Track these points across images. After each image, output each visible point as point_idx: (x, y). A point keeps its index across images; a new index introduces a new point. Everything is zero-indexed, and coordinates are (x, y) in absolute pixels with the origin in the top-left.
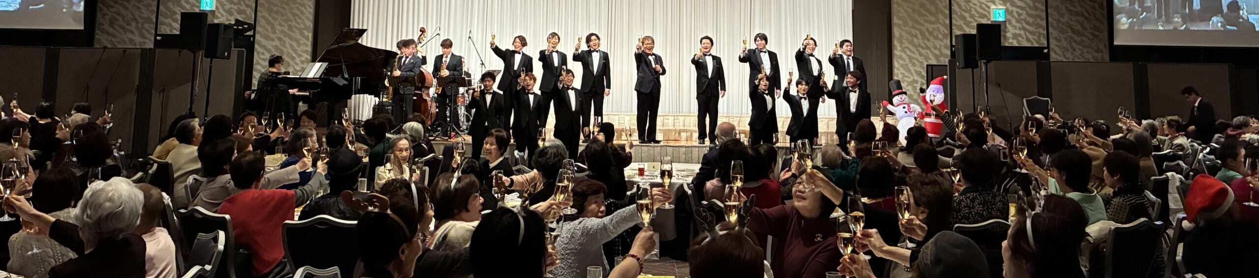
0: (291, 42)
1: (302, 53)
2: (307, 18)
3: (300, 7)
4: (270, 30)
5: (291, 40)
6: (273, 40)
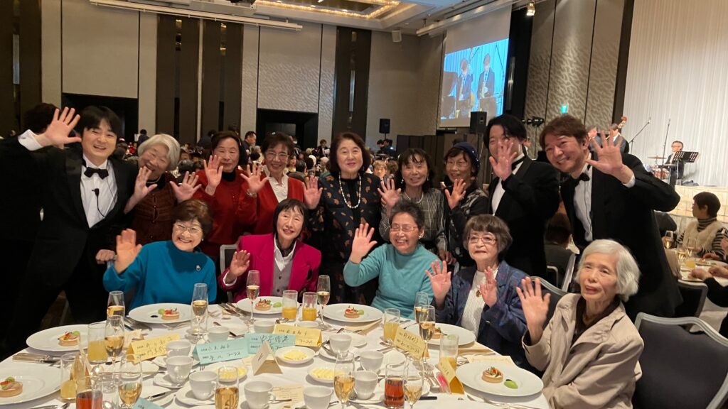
3: (606, 108)
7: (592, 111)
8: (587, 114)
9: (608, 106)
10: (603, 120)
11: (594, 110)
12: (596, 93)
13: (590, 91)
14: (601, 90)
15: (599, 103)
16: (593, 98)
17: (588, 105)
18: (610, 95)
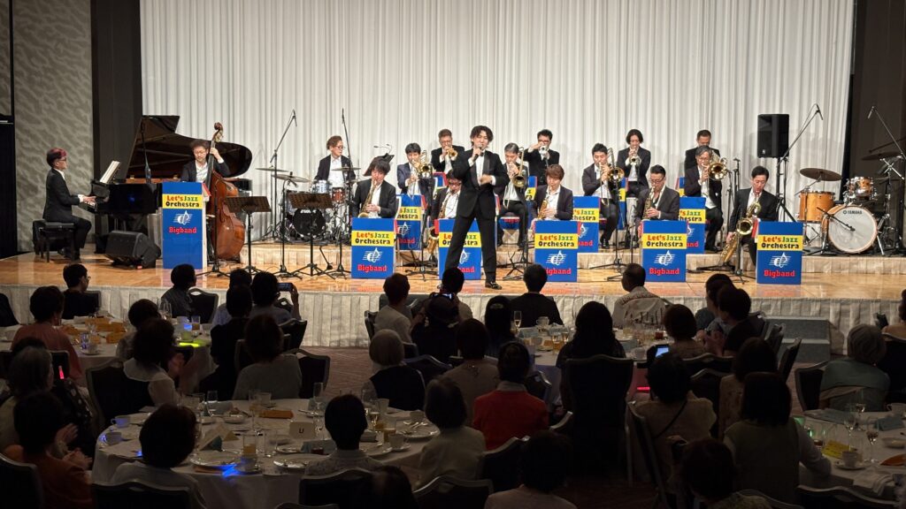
0: (63, 125)
1: (78, 141)
2: (82, 91)
3: (72, 77)
4: (33, 109)
5: (63, 122)
6: (39, 123)
7: (30, 81)
8: (16, 86)
9: (76, 74)
10: (64, 100)
11: (37, 79)
12: (36, 43)
13: (18, 39)
14: (50, 39)
15: (48, 65)
16: (30, 55)
17: (17, 67)
18: (76, 50)
